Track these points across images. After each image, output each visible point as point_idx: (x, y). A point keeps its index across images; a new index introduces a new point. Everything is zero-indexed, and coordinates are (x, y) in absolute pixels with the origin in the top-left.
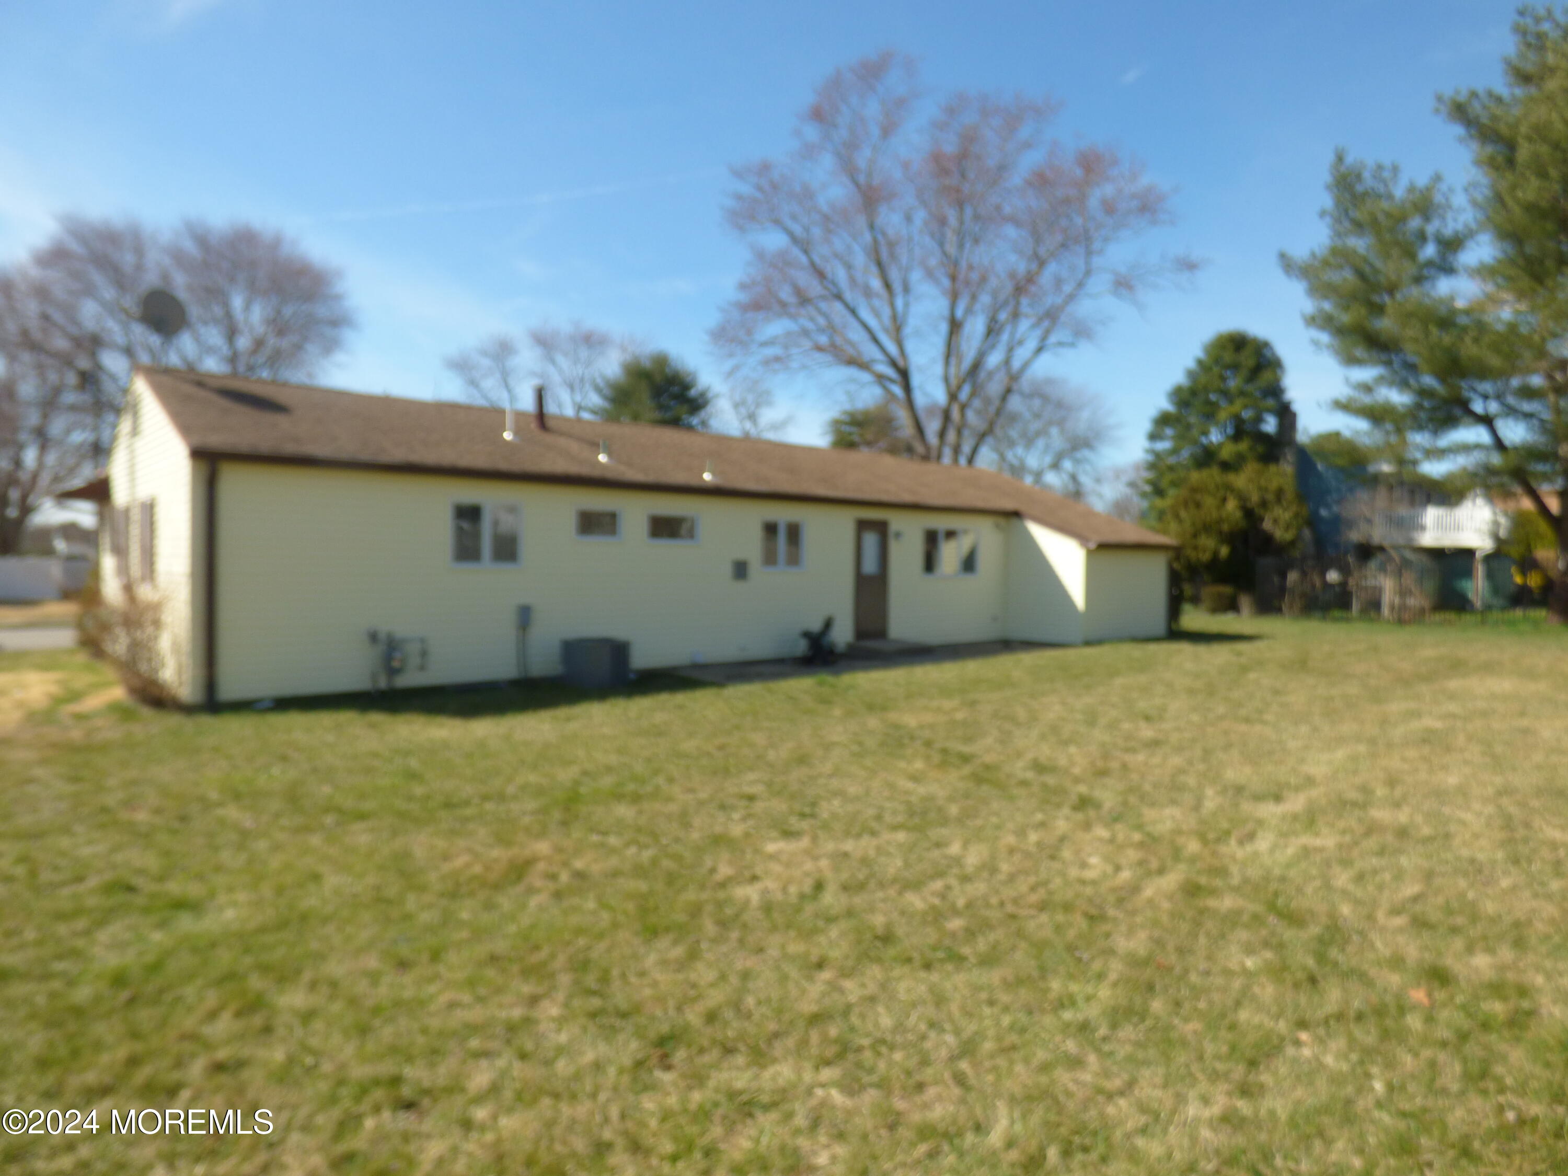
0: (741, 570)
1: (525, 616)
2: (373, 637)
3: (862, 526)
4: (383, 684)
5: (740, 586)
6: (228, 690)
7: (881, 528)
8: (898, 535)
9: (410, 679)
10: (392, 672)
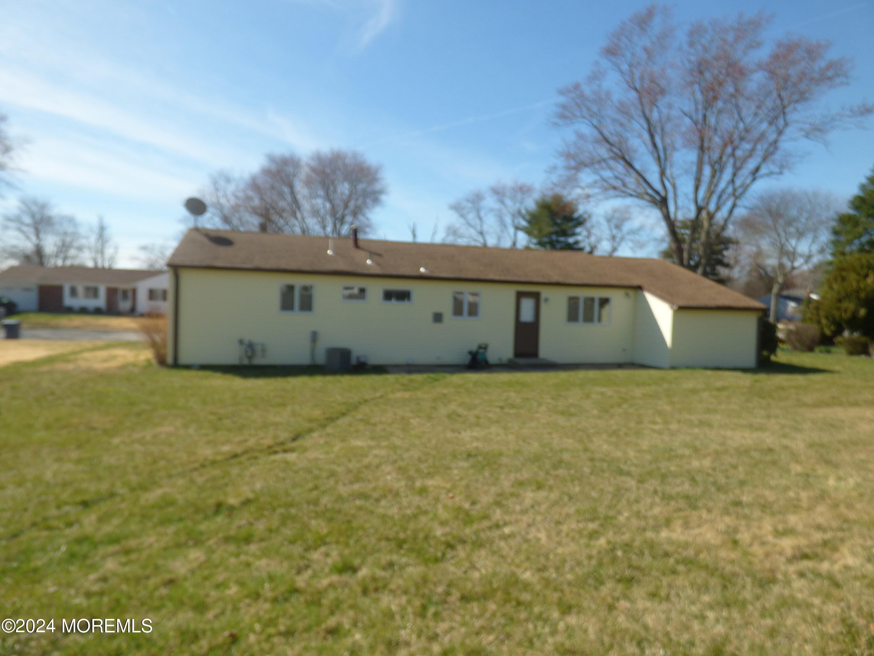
0: (438, 318)
1: (314, 336)
2: (241, 342)
3: (520, 295)
4: (246, 362)
5: (438, 326)
6: (183, 359)
7: (536, 296)
8: (546, 300)
9: (258, 361)
10: (250, 358)
